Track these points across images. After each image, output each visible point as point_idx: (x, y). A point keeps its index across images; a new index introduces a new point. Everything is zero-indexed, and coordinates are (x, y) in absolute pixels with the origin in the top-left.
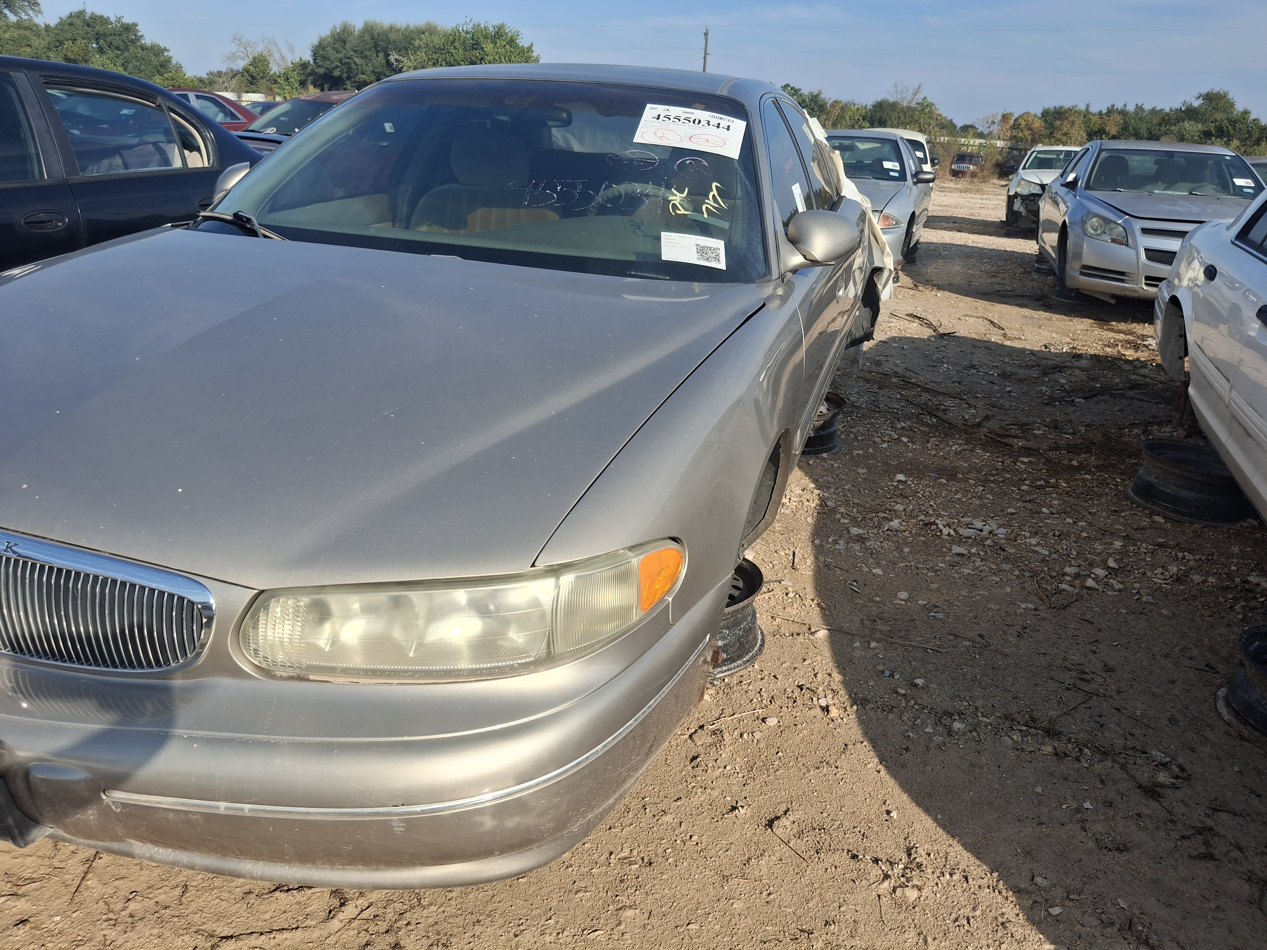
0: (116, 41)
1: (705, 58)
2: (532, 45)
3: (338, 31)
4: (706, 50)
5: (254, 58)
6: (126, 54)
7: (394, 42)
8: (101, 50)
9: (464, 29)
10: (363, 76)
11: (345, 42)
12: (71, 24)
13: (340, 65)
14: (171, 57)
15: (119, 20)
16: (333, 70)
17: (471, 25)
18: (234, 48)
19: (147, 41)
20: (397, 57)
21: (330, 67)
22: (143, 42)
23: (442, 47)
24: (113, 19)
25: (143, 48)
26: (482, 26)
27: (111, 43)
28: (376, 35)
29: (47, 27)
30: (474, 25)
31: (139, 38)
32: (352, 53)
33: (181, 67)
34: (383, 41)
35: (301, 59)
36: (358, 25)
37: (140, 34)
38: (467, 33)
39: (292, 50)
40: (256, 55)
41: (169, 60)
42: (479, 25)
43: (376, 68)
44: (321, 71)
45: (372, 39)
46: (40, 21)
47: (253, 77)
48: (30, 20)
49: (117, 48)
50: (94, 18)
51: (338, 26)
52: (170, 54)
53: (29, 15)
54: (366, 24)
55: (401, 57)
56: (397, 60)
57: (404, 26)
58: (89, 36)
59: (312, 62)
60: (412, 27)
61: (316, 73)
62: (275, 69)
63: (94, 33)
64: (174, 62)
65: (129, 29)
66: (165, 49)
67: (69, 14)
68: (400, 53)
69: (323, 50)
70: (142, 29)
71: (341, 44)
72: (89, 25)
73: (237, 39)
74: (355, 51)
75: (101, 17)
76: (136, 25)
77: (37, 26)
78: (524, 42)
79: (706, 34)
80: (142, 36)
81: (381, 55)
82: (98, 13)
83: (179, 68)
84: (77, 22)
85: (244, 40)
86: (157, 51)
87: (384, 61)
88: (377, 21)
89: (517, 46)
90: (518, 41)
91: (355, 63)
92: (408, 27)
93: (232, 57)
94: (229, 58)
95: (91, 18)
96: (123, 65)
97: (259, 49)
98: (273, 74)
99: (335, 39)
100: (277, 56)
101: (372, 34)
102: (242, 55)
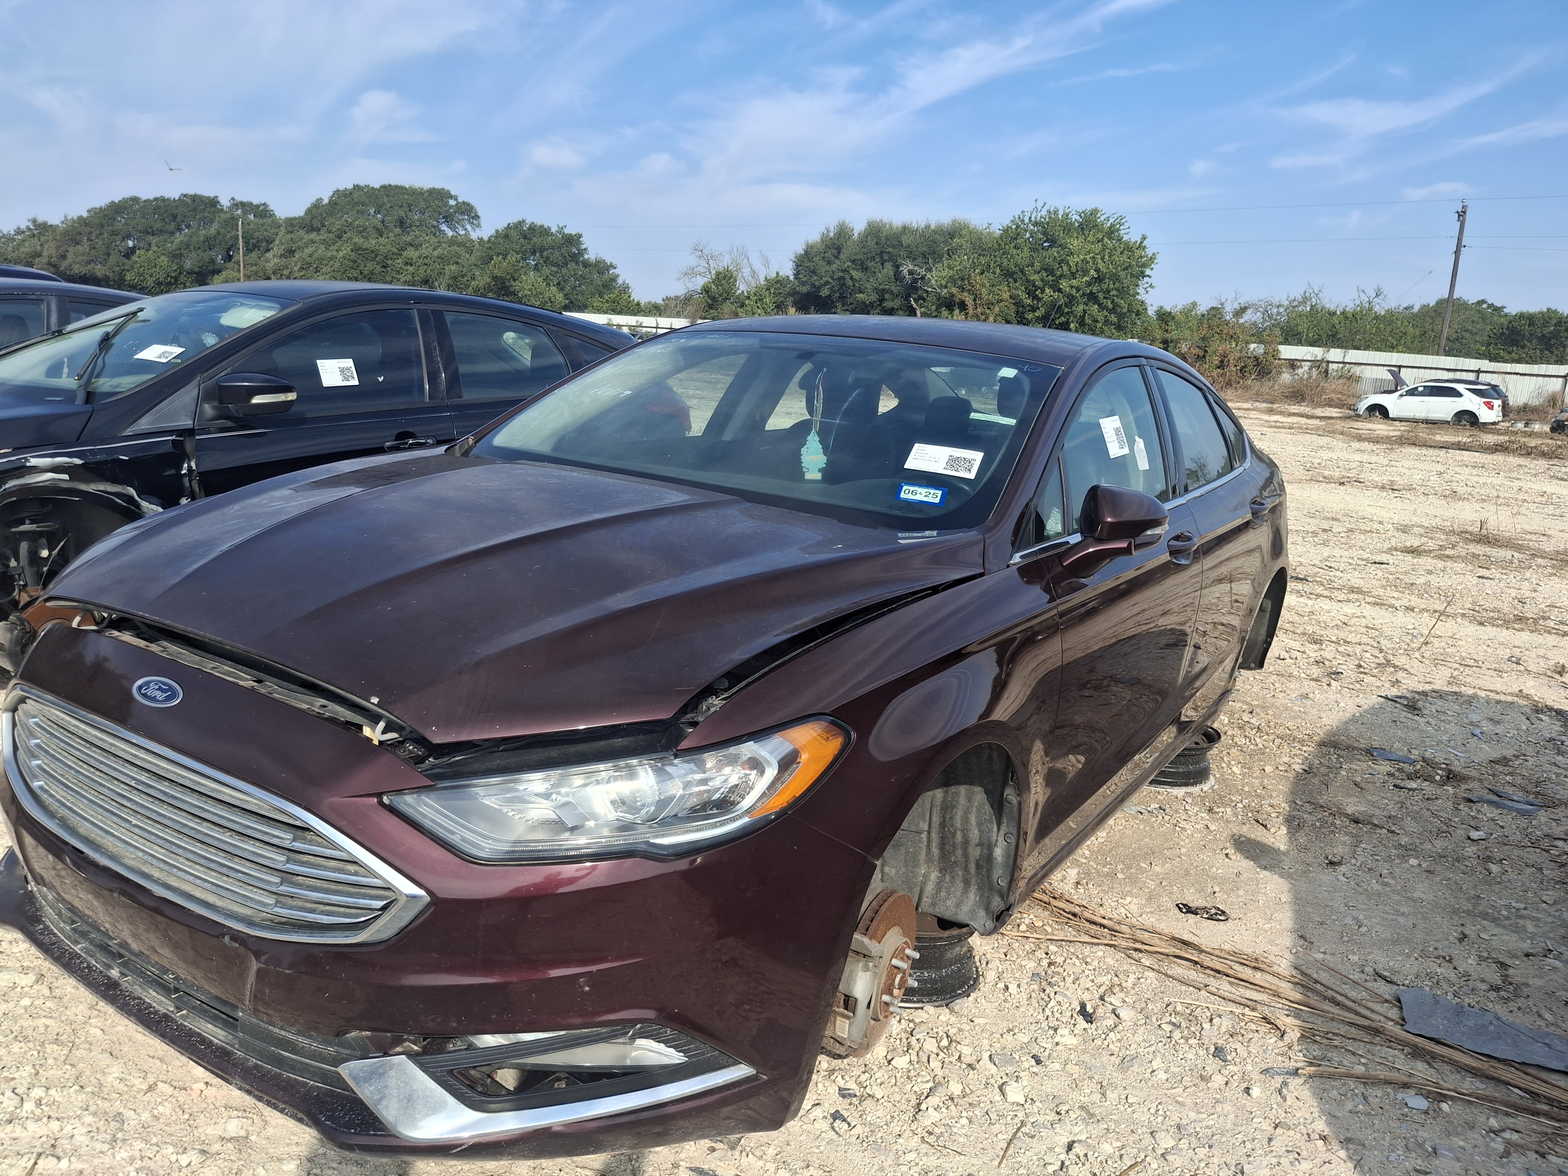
0: (556, 256)
1: (1457, 253)
2: (1144, 238)
3: (832, 234)
4: (1460, 240)
5: (718, 274)
6: (564, 271)
7: (908, 247)
8: (536, 268)
9: (1033, 219)
10: (861, 295)
11: (839, 250)
12: (506, 236)
13: (830, 280)
14: (618, 276)
15: (561, 230)
16: (819, 287)
17: (1044, 213)
18: (692, 261)
19: (591, 256)
20: (911, 267)
21: (817, 283)
22: (586, 257)
23: (996, 246)
24: (554, 230)
25: (586, 264)
26: (1061, 213)
27: (548, 258)
28: (883, 239)
29: (481, 240)
30: (1049, 212)
31: (581, 252)
32: (849, 263)
33: (628, 288)
34: (893, 247)
35: (777, 273)
36: (858, 227)
37: (583, 247)
38: (1036, 224)
39: (766, 263)
40: (721, 269)
41: (614, 279)
42: (1056, 212)
43: (880, 284)
44: (804, 289)
45: (877, 243)
46: (474, 235)
47: (713, 299)
48: (467, 234)
49: (556, 265)
50: (533, 228)
51: (832, 229)
52: (616, 271)
53: (466, 229)
54: (869, 224)
55: (917, 268)
56: (911, 273)
57: (923, 226)
58: (523, 249)
59: (792, 278)
60: (932, 227)
61: (797, 293)
62: (742, 288)
63: (529, 246)
64: (620, 281)
65: (572, 240)
66: (612, 266)
67: (506, 226)
68: (915, 262)
69: (809, 261)
70: (587, 242)
71: (834, 251)
72: (525, 237)
73: (698, 250)
74: (853, 262)
75: (542, 226)
76: (580, 236)
77: (471, 241)
78: (1131, 235)
79: (1462, 215)
80: (586, 249)
81: (889, 266)
82: (539, 222)
83: (625, 289)
84: (513, 233)
85: (706, 252)
86: (602, 267)
87: (892, 273)
88: (885, 220)
89: (1120, 240)
90: (1122, 232)
91: (851, 278)
92: (928, 227)
93: (690, 273)
94: (686, 274)
95: (530, 228)
96: (559, 284)
97: (724, 262)
98: (740, 295)
99: (827, 246)
100: (746, 272)
101: (878, 237)
102: (703, 270)
